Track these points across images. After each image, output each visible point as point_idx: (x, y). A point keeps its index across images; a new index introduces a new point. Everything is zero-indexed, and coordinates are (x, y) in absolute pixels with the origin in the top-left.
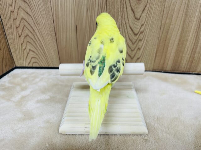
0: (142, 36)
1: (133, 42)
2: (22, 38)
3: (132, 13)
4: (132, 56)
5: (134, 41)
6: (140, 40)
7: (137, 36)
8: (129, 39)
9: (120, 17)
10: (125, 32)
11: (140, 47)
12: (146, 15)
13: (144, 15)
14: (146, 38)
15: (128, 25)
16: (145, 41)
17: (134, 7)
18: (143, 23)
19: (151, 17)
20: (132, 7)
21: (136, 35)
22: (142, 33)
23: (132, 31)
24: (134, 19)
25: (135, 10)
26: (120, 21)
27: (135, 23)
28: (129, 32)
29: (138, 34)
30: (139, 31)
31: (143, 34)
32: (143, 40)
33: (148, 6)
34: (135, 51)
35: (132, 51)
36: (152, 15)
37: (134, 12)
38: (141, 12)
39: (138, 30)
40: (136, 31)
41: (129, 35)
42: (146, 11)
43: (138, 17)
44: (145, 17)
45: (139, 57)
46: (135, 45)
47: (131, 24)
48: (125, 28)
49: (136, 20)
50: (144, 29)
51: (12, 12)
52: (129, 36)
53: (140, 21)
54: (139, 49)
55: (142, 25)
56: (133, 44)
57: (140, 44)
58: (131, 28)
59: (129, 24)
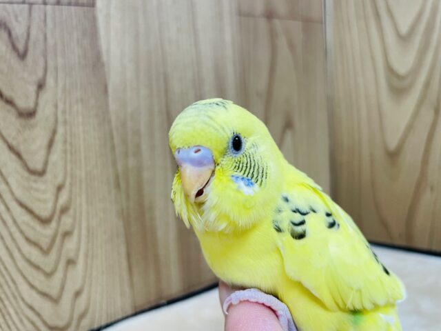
1: (45, 247)
3: (14, 157)
4: (54, 292)
5: (45, 242)
6: (67, 234)
7: (54, 224)
8: (28, 240)
11: (72, 255)
13: (56, 157)
17: (13, 138)
20: (10, 140)
21: (45, 222)
22: (64, 210)
23: (30, 212)
24: (26, 174)
25: (22, 149)
27: (34, 185)
28: (19, 220)
31: (71, 212)
32: (76, 232)
33: (61, 130)
34: (59, 275)
35: (49, 275)
37: (18, 155)
38: (43, 152)
39: (50, 205)
41: (24, 228)
42: (58, 145)
45: (77, 287)
46: (53, 255)
47: (19, 193)
49: (33, 178)
52: (22, 232)
53: (48, 176)
55: (59, 188)
56: (46, 252)
57: (70, 245)
58: (21, 205)
59: (12, 193)
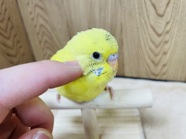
0: (167, 37)
2: (43, 44)
9: (137, 15)
10: (145, 33)
12: (172, 9)
14: (174, 39)
15: (148, 24)
16: (173, 43)
18: (168, 20)
19: (178, 12)
26: (138, 20)
29: (163, 35)
30: (163, 31)
36: (180, 10)
40: (160, 31)
43: (161, 13)
44: (171, 12)
48: (145, 28)
50: (170, 28)
51: (33, 19)
54: (165, 53)
